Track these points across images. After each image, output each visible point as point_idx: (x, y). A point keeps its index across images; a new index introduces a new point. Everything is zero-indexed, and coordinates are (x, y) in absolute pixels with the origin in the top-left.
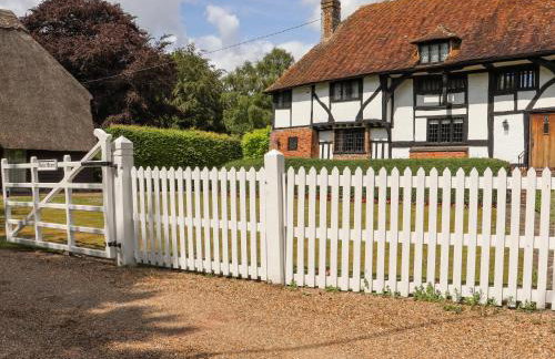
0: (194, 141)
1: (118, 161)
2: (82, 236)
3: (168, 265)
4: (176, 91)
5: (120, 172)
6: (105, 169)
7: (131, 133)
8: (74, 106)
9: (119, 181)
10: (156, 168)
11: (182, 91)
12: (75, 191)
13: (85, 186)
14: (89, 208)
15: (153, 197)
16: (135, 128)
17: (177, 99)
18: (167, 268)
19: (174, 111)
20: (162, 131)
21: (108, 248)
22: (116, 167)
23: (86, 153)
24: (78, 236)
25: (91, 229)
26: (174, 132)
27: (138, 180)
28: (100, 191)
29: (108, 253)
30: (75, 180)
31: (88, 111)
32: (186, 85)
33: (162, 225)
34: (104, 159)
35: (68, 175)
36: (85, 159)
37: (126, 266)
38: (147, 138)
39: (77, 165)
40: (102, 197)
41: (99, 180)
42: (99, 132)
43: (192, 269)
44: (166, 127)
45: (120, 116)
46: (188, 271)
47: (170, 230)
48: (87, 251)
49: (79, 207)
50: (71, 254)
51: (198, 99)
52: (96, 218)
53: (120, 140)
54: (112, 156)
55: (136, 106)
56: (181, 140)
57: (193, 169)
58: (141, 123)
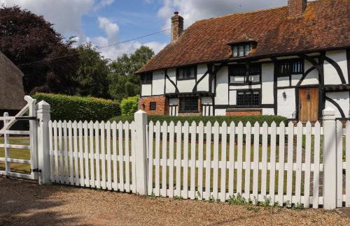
0: (90, 104)
1: (40, 116)
2: (15, 165)
3: (72, 184)
4: (79, 72)
5: (41, 123)
6: (31, 122)
7: (49, 98)
8: (12, 80)
9: (40, 129)
10: (65, 121)
11: (83, 72)
12: (11, 135)
13: (18, 132)
14: (20, 147)
15: (63, 139)
16: (51, 95)
17: (80, 77)
18: (72, 186)
19: (77, 84)
20: (69, 97)
21: (32, 173)
22: (39, 120)
23: (19, 111)
24: (12, 165)
25: (22, 161)
26: (77, 98)
27: (53, 129)
28: (28, 136)
29: (32, 176)
30: (11, 129)
31: (21, 83)
32: (85, 68)
33: (69, 157)
34: (31, 115)
35: (6, 125)
36: (17, 116)
37: (45, 185)
38: (59, 102)
39: (13, 119)
40: (29, 140)
41: (28, 129)
42: (28, 98)
43: (88, 186)
44: (72, 95)
45: (42, 88)
46: (85, 187)
47: (74, 161)
48: (19, 175)
49: (14, 146)
50: (7, 177)
51: (93, 77)
52: (25, 153)
53: (42, 103)
54: (36, 113)
55: (52, 81)
56: (82, 103)
57: (89, 122)
58: (56, 92)
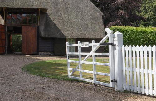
0: (151, 33)
1: (116, 43)
2: (99, 76)
3: (139, 92)
4: (142, 8)
5: (117, 48)
6: (110, 46)
7: (121, 30)
8: (95, 18)
9: (116, 52)
11: (145, 8)
12: (96, 56)
13: (101, 54)
14: (102, 64)
16: (122, 27)
17: (143, 12)
19: (141, 18)
20: (135, 28)
21: (111, 83)
22: (115, 45)
23: (101, 39)
24: (97, 76)
25: (103, 74)
26: (141, 28)
27: (125, 51)
28: (108, 56)
29: (111, 84)
30: (97, 52)
31: (101, 20)
32: (147, 5)
33: (136, 72)
34: (110, 42)
35: (94, 49)
36: (101, 42)
37: (119, 91)
38: (128, 32)
39: (98, 45)
40: (109, 59)
41: (108, 52)
42: (108, 30)
43: (151, 95)
44: (137, 26)
45: (115, 22)
46: (149, 96)
47: (140, 75)
48: (101, 83)
49: (98, 63)
50: (94, 84)
51: (153, 12)
52: (106, 69)
53: (117, 33)
54: (113, 41)
55: (123, 17)
56: (144, 33)
58: (125, 25)
